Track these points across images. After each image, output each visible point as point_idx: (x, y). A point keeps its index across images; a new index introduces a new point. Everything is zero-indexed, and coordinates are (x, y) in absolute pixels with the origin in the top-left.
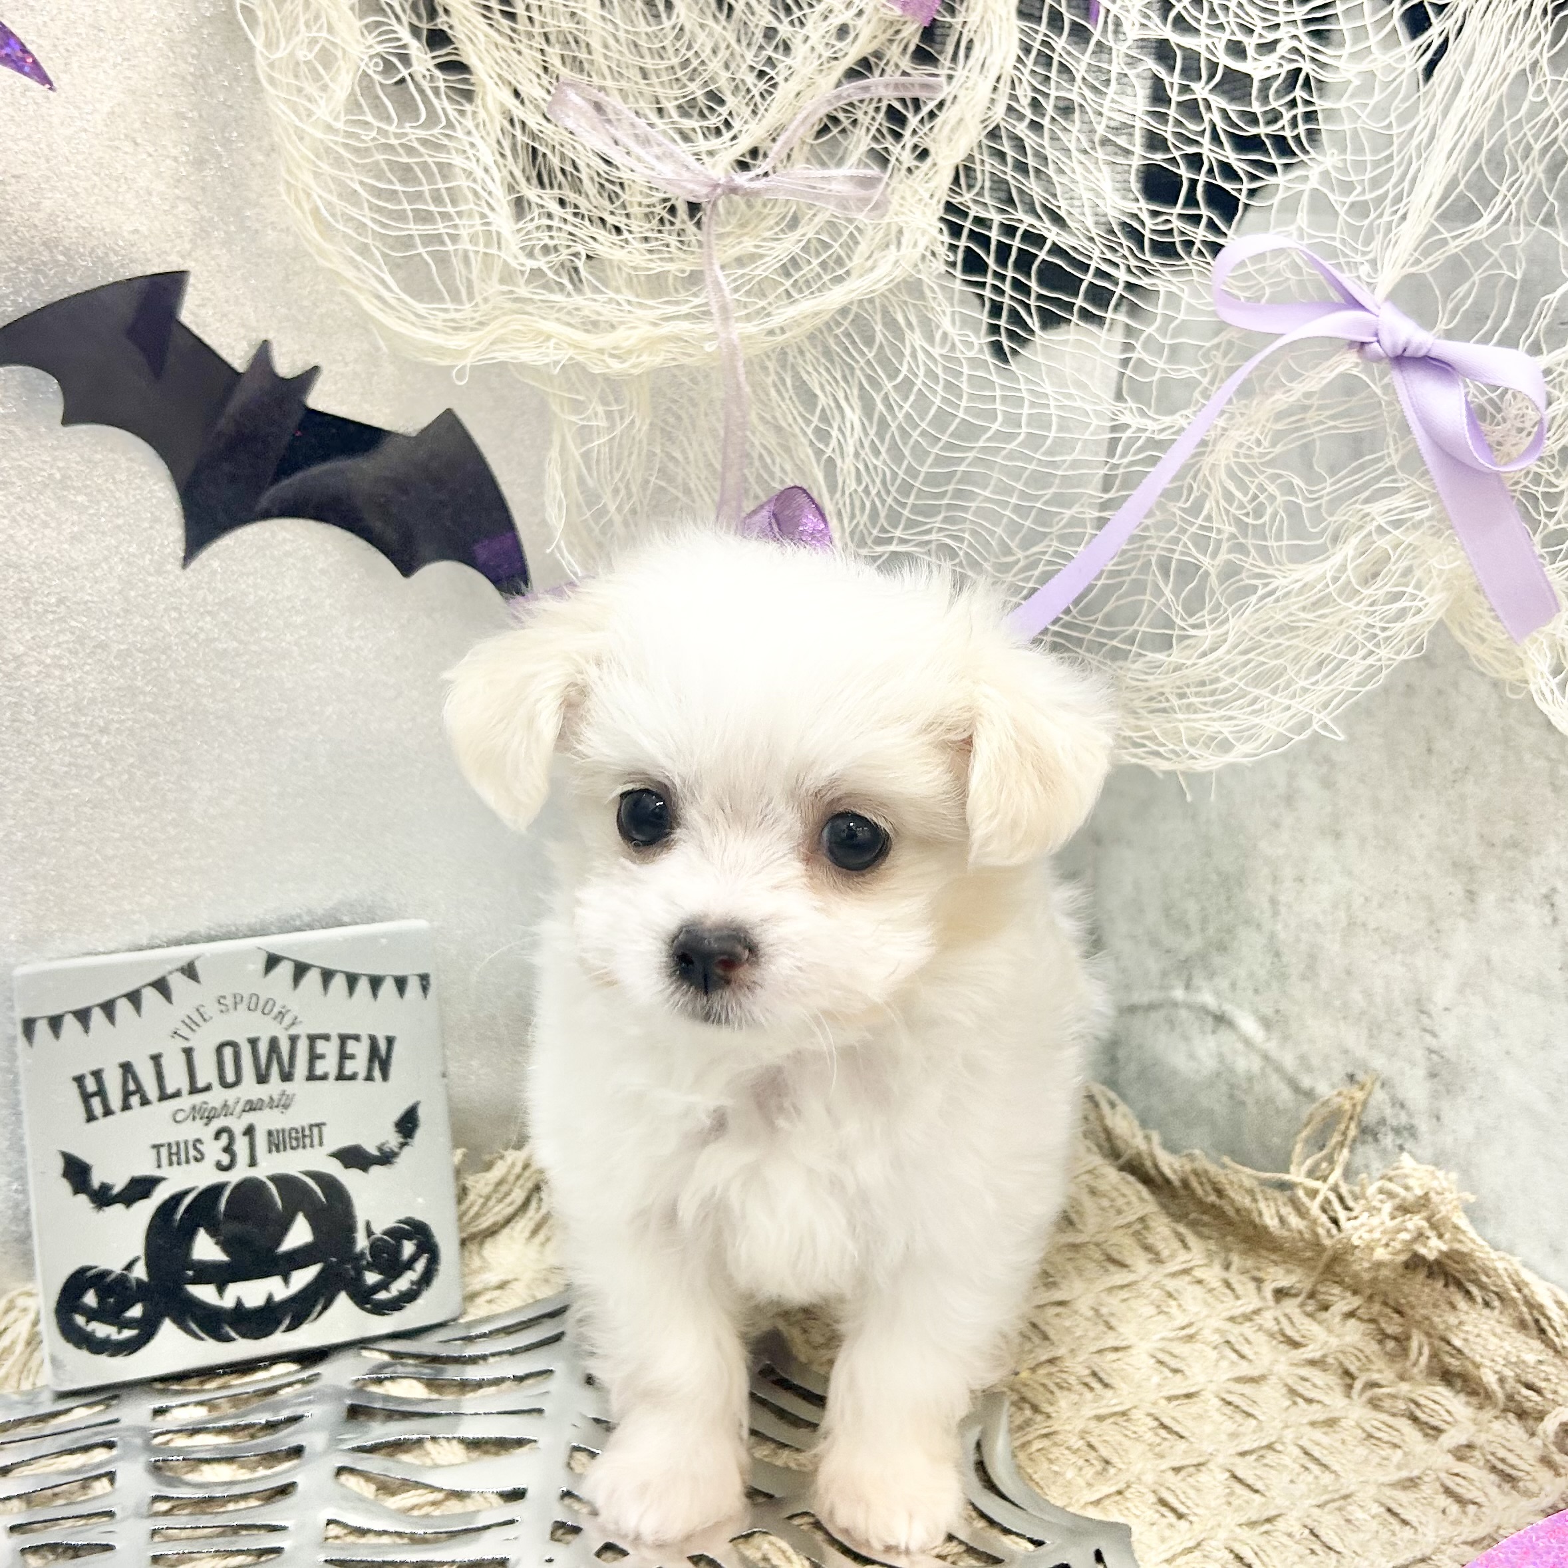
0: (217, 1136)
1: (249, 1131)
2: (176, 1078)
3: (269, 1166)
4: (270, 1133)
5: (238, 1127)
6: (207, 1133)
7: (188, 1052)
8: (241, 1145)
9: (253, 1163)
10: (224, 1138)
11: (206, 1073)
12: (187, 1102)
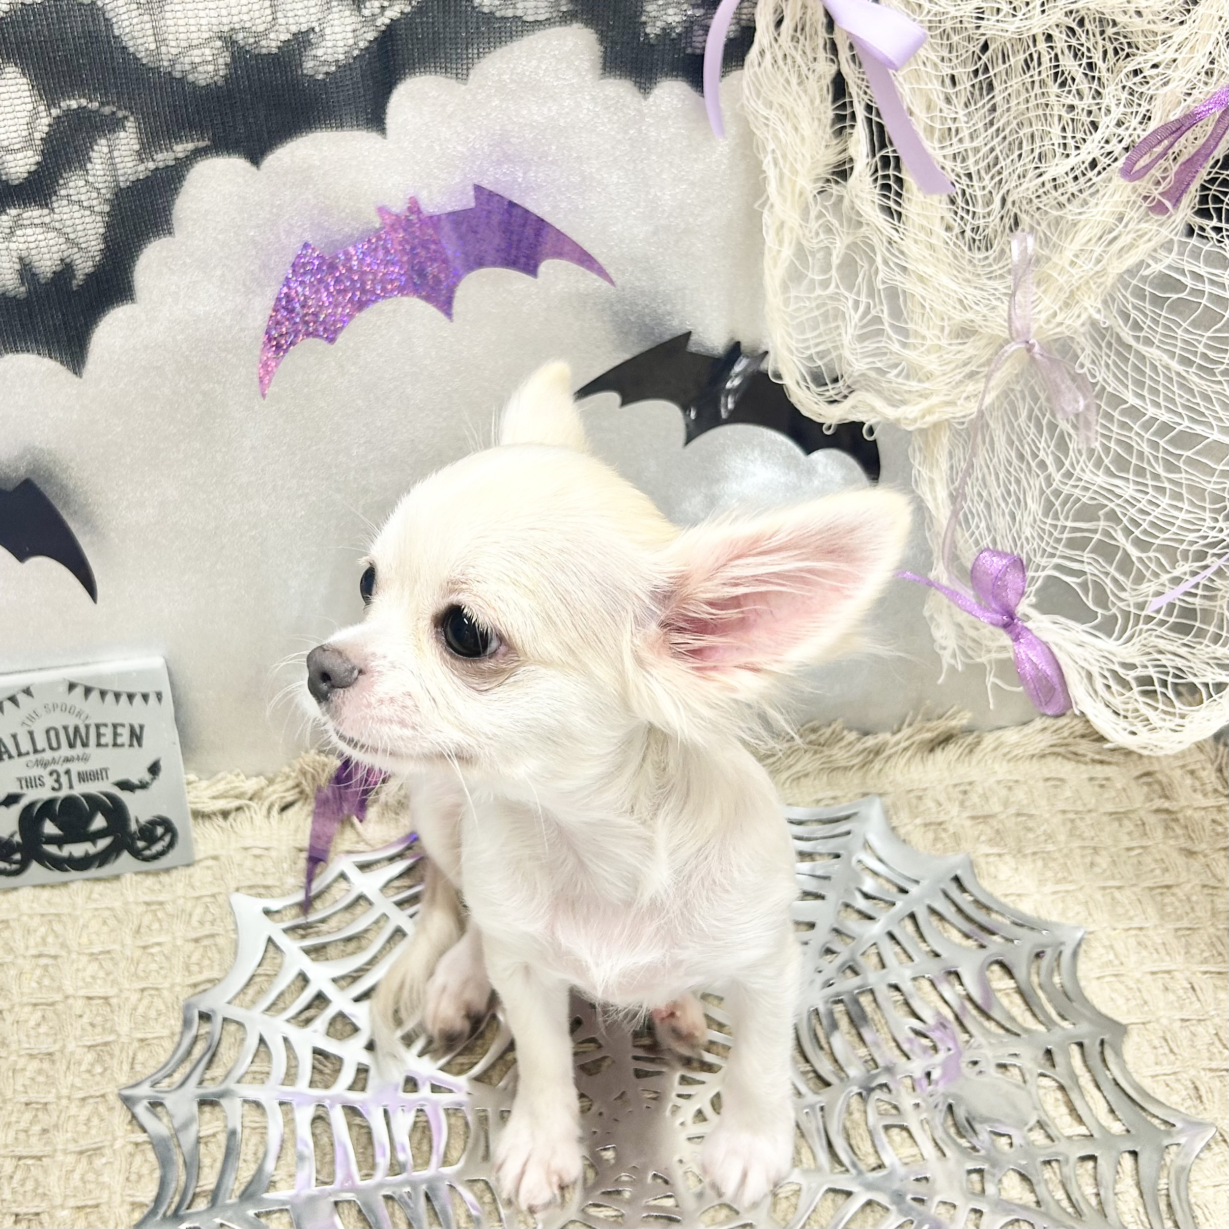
0: (51, 774)
1: (68, 772)
2: (25, 746)
3: (80, 789)
4: (79, 774)
5: (61, 769)
6: (44, 773)
7: (31, 733)
8: (64, 779)
9: (71, 787)
10: (55, 776)
11: (41, 743)
12: (32, 757)
